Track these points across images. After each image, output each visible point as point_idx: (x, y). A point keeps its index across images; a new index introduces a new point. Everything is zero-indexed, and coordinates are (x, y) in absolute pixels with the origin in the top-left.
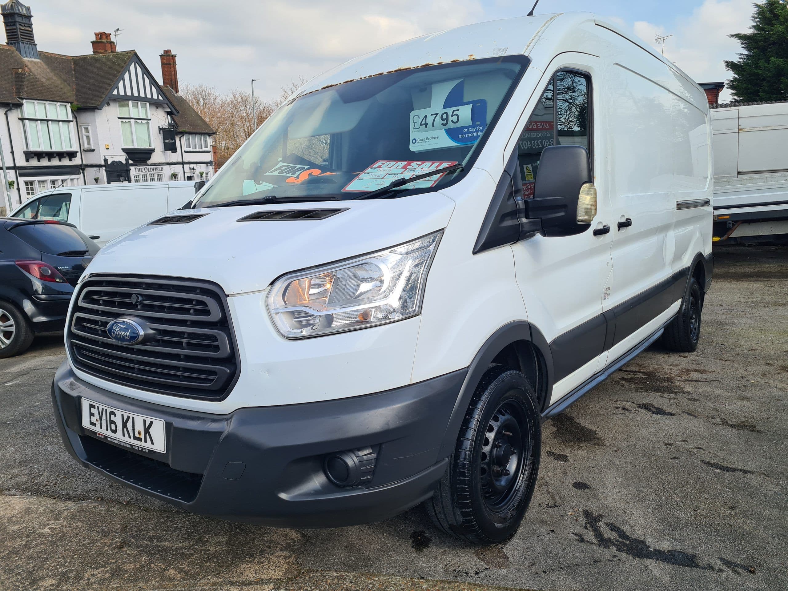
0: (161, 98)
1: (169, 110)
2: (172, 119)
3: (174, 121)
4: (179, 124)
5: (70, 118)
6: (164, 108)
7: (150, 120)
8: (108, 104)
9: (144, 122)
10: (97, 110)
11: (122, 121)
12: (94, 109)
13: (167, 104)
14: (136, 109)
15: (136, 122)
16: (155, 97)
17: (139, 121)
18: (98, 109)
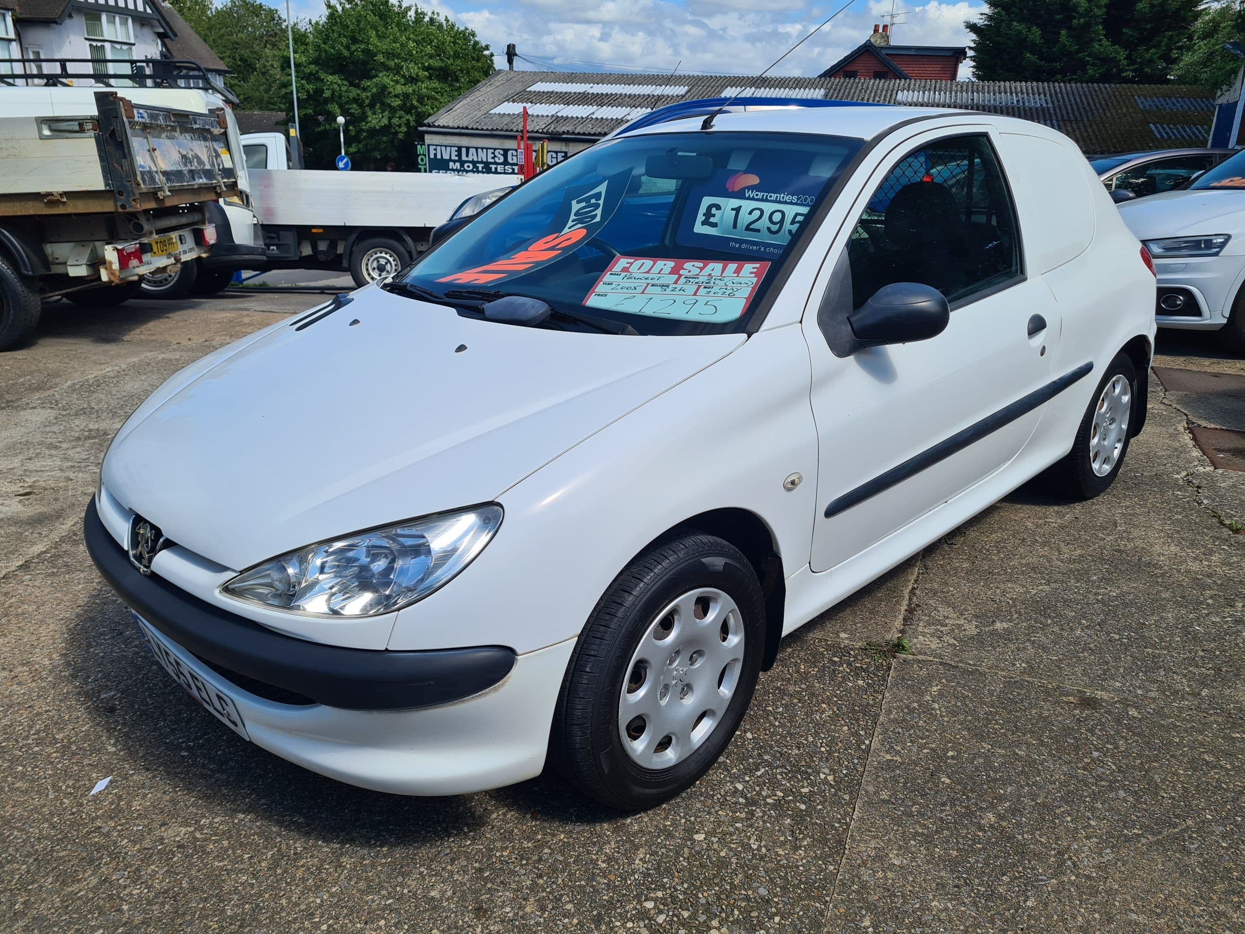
0: (149, 11)
1: (162, 30)
2: (164, 44)
3: (167, 49)
4: (174, 53)
5: (12, 35)
6: (152, 26)
7: (134, 44)
8: (70, 16)
9: (125, 47)
10: (54, 25)
11: (90, 45)
12: (49, 22)
13: (159, 21)
14: (111, 27)
15: (113, 48)
16: (140, 8)
17: (118, 46)
18: (56, 23)
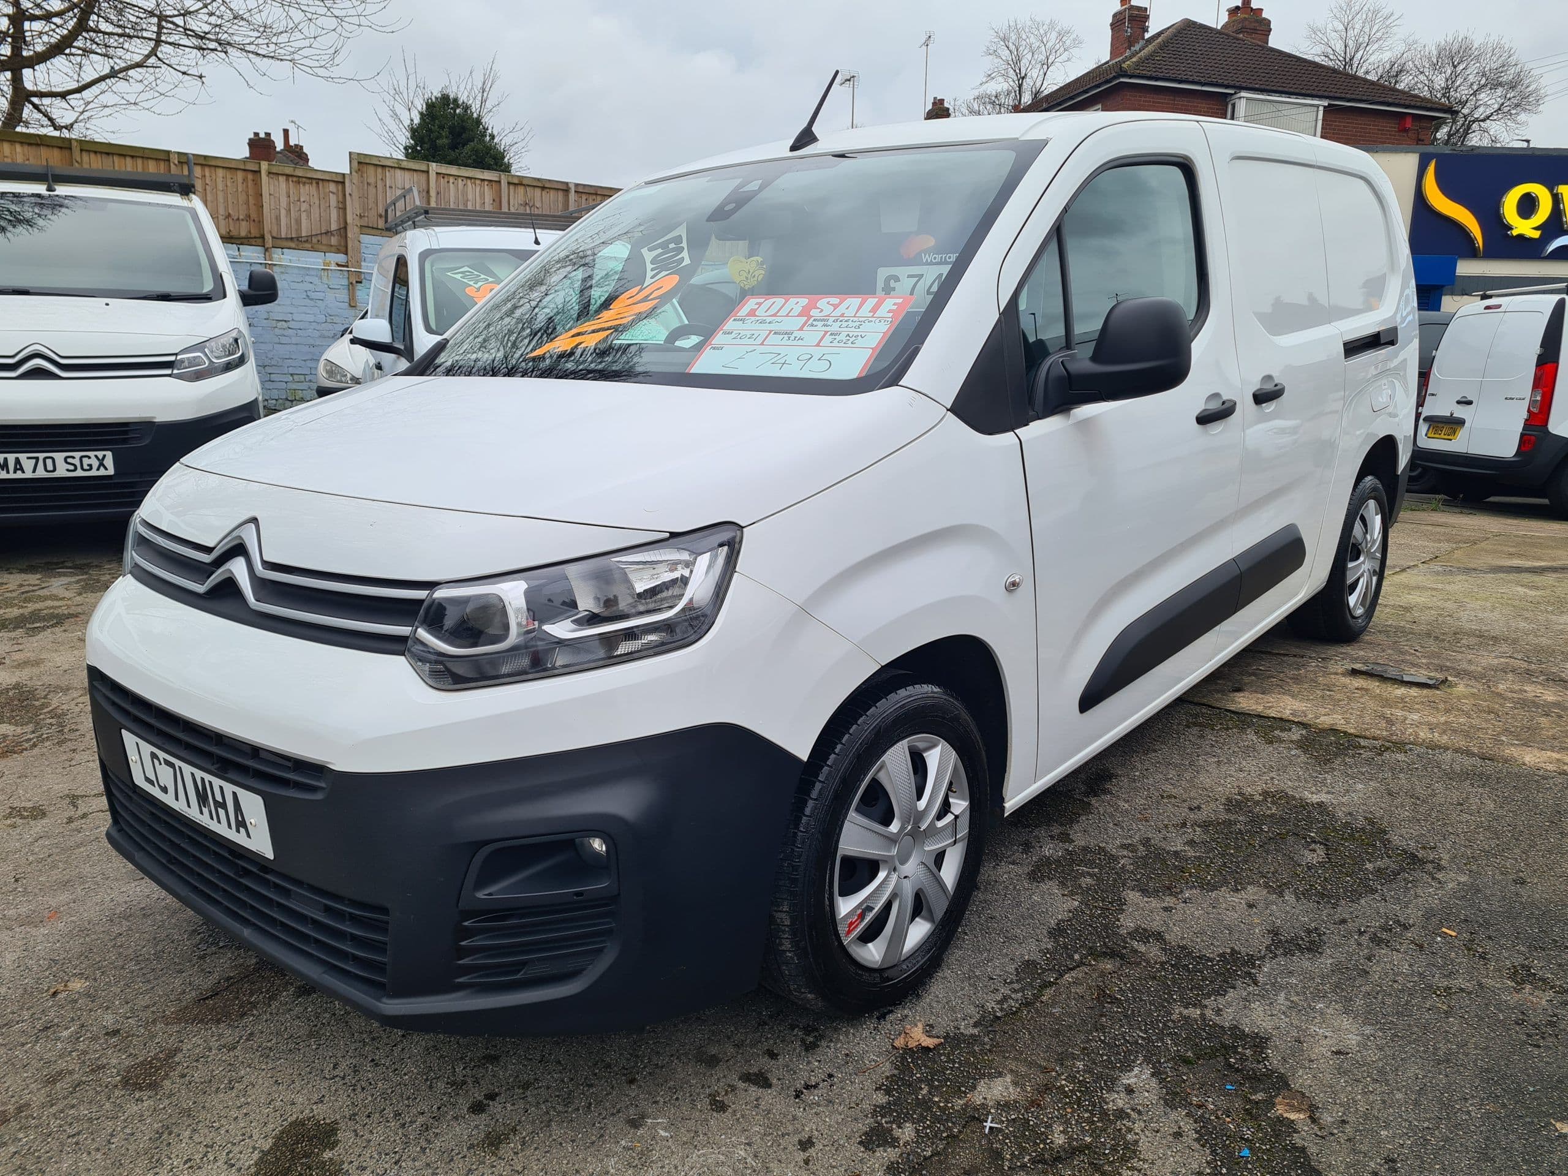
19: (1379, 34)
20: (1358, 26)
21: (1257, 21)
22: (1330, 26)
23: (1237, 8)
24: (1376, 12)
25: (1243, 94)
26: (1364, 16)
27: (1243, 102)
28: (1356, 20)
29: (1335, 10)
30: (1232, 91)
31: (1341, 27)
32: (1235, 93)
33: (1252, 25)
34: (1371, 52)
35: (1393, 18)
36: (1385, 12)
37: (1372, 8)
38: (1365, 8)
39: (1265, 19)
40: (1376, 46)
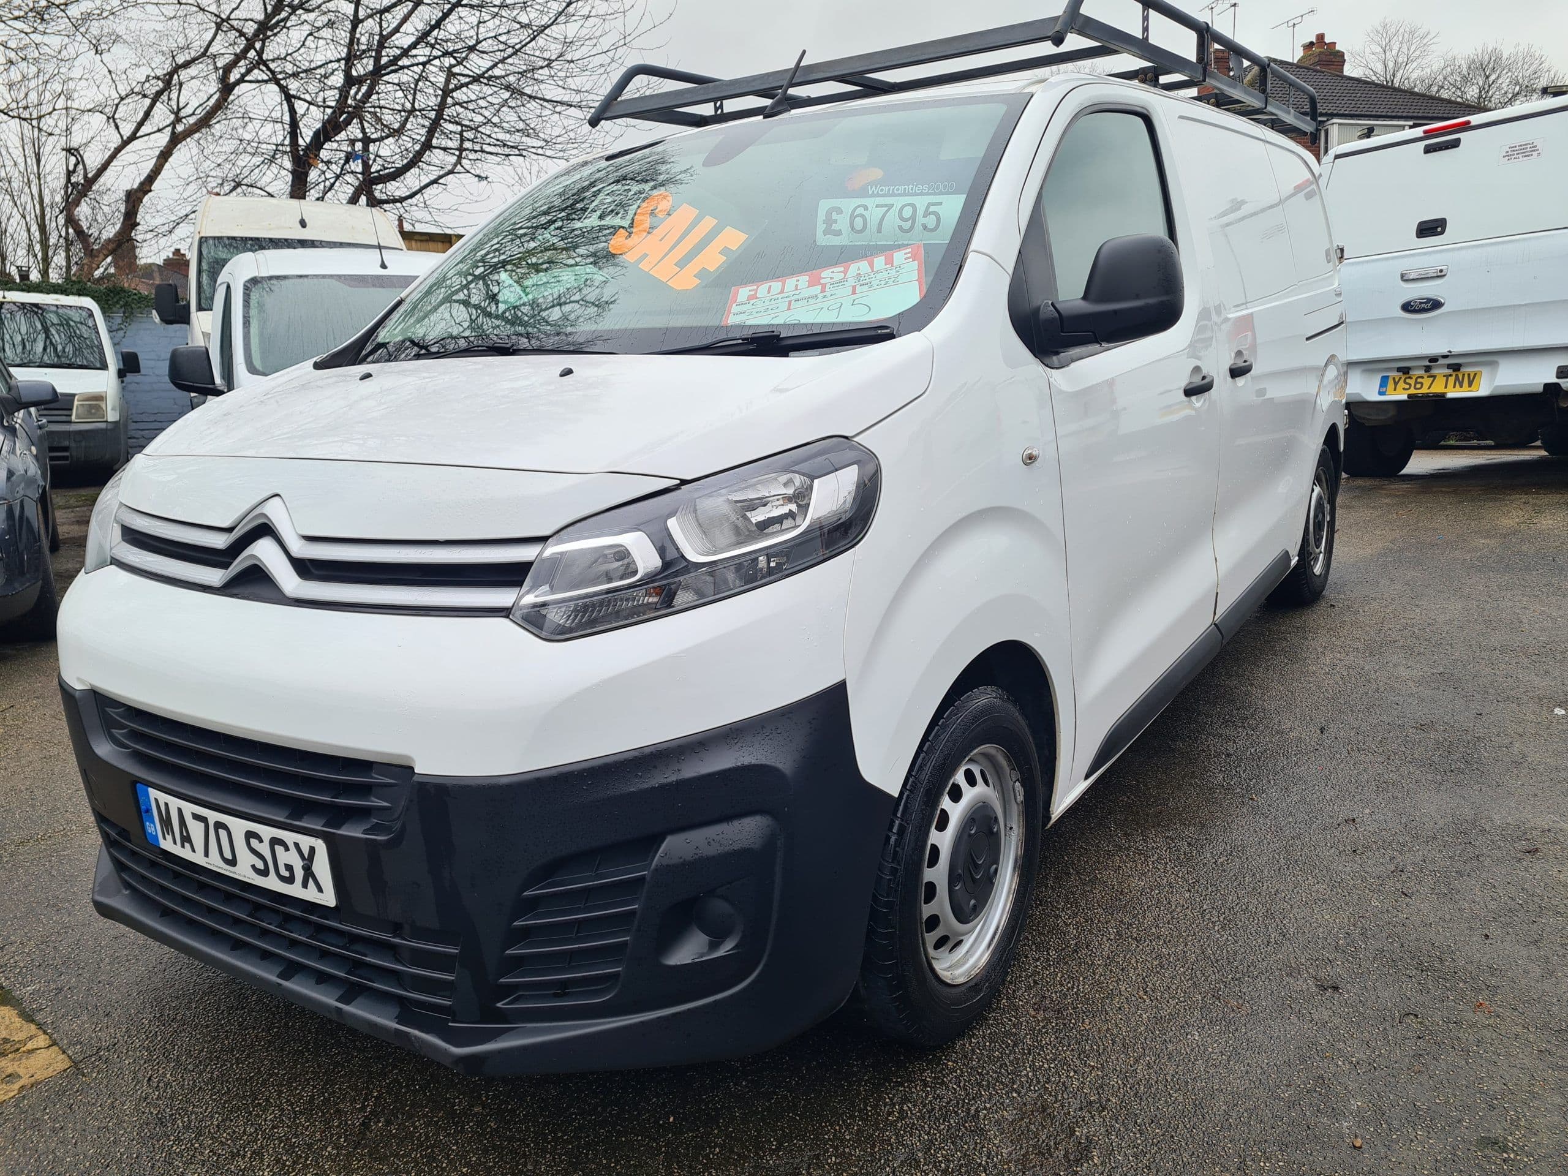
19: (1418, 53)
20: (1396, 48)
21: (1331, 54)
22: (1368, 50)
23: (1312, 43)
24: (1412, 33)
25: (1335, 120)
26: (1401, 38)
27: (1336, 127)
28: (1393, 42)
29: (1372, 35)
30: (1325, 119)
31: (1379, 50)
32: (1328, 120)
33: (1328, 58)
34: (1411, 70)
35: (1430, 37)
36: (1421, 32)
37: (1407, 29)
38: (1402, 30)
39: (1339, 52)
40: (1415, 64)
